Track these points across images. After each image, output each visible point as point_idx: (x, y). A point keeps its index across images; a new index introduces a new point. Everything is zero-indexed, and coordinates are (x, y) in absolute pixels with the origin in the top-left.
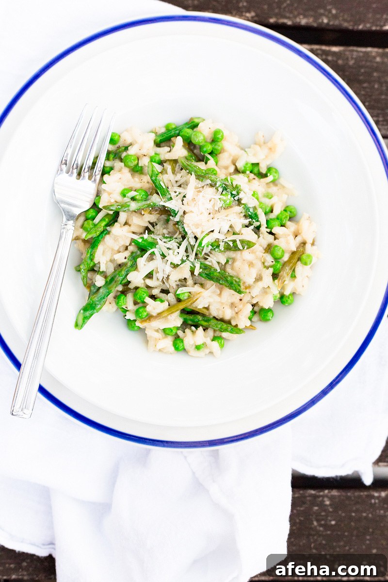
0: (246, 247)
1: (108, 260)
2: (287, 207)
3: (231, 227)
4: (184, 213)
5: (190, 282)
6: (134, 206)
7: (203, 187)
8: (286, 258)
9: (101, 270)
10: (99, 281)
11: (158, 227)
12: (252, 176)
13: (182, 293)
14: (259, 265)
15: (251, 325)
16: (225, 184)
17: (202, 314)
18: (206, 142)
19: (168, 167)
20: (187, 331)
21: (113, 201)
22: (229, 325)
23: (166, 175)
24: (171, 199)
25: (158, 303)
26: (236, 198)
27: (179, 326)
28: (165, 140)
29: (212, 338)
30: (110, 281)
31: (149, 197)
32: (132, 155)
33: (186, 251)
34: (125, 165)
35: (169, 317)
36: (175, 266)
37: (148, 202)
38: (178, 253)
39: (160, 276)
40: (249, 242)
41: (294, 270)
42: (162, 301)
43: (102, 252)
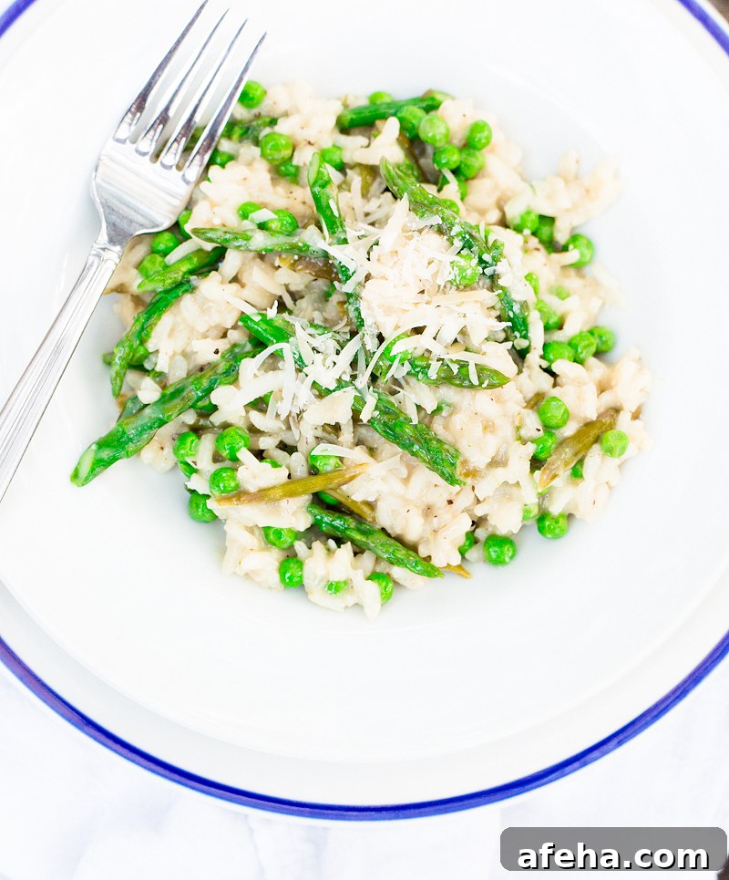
0: (486, 383)
1: (179, 350)
2: (596, 327)
3: (463, 332)
4: (368, 277)
5: (347, 435)
6: (260, 240)
7: (420, 231)
8: (569, 430)
9: (158, 369)
10: (148, 391)
11: (303, 303)
12: (534, 242)
13: (324, 456)
14: (507, 431)
15: (459, 566)
16: (470, 235)
17: (358, 515)
18: (449, 142)
19: (356, 179)
20: (317, 545)
21: (217, 222)
22: (411, 553)
23: (346, 193)
24: (345, 241)
25: (266, 465)
26: (488, 271)
27: (302, 530)
28: (361, 123)
29: (369, 574)
30: (172, 395)
31: (299, 230)
32: (281, 135)
33: (354, 364)
34: (263, 155)
35: (283, 503)
36: (322, 393)
37: (295, 240)
38: (335, 363)
39: (284, 407)
40: (496, 373)
41: (581, 462)
42: (275, 465)
43: (168, 329)
